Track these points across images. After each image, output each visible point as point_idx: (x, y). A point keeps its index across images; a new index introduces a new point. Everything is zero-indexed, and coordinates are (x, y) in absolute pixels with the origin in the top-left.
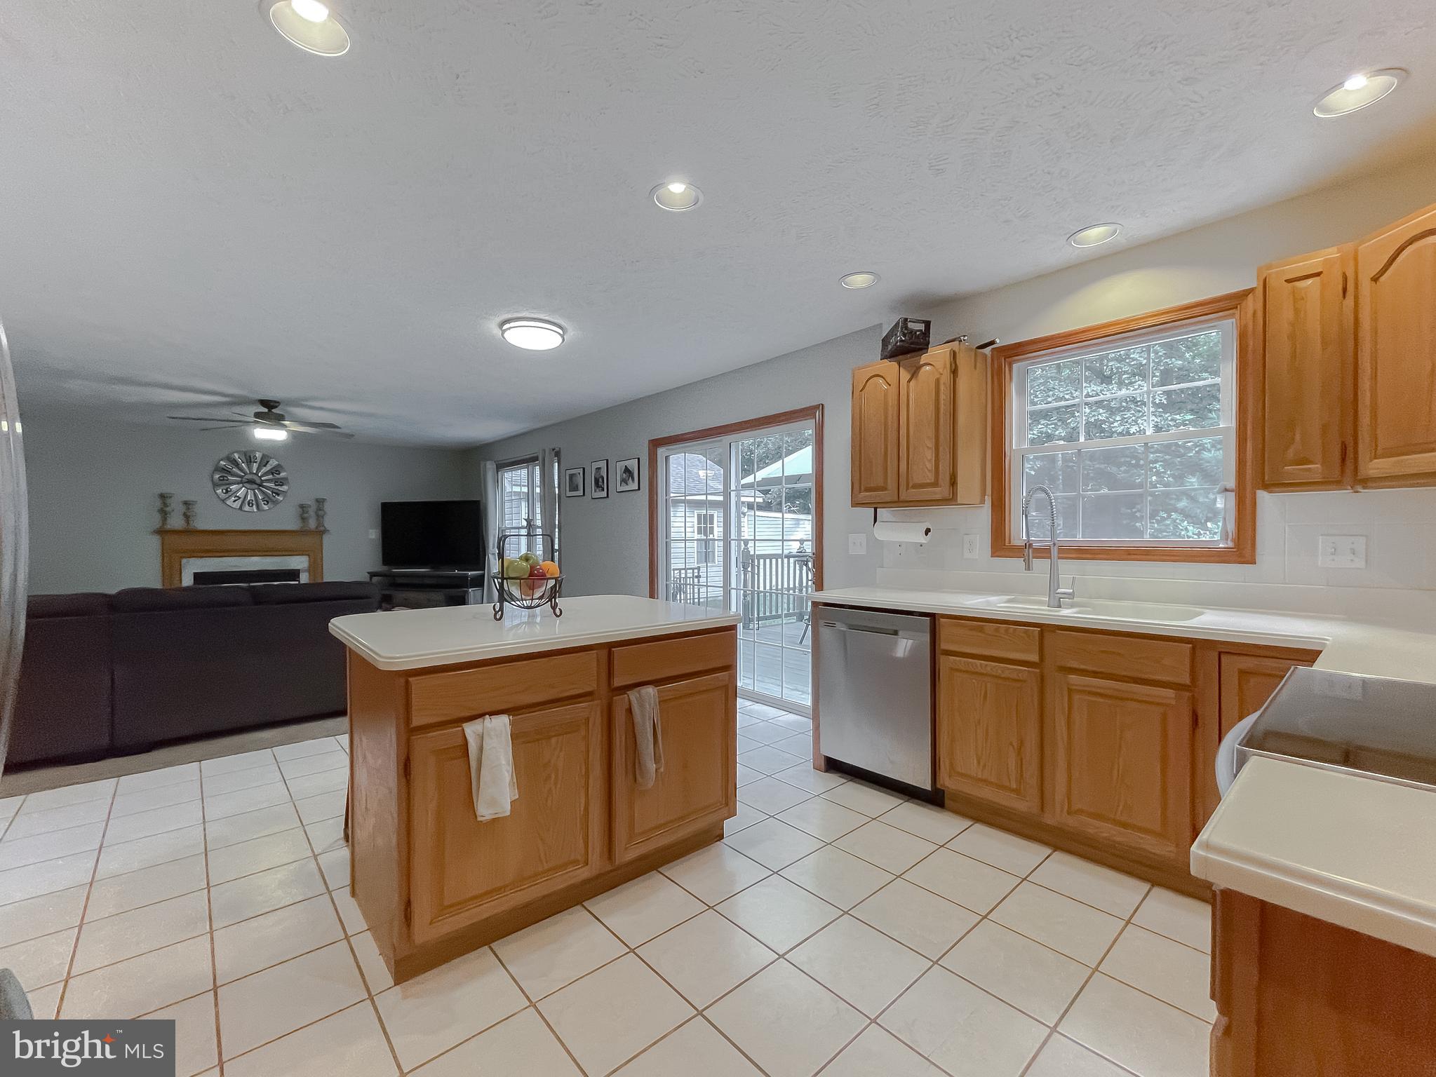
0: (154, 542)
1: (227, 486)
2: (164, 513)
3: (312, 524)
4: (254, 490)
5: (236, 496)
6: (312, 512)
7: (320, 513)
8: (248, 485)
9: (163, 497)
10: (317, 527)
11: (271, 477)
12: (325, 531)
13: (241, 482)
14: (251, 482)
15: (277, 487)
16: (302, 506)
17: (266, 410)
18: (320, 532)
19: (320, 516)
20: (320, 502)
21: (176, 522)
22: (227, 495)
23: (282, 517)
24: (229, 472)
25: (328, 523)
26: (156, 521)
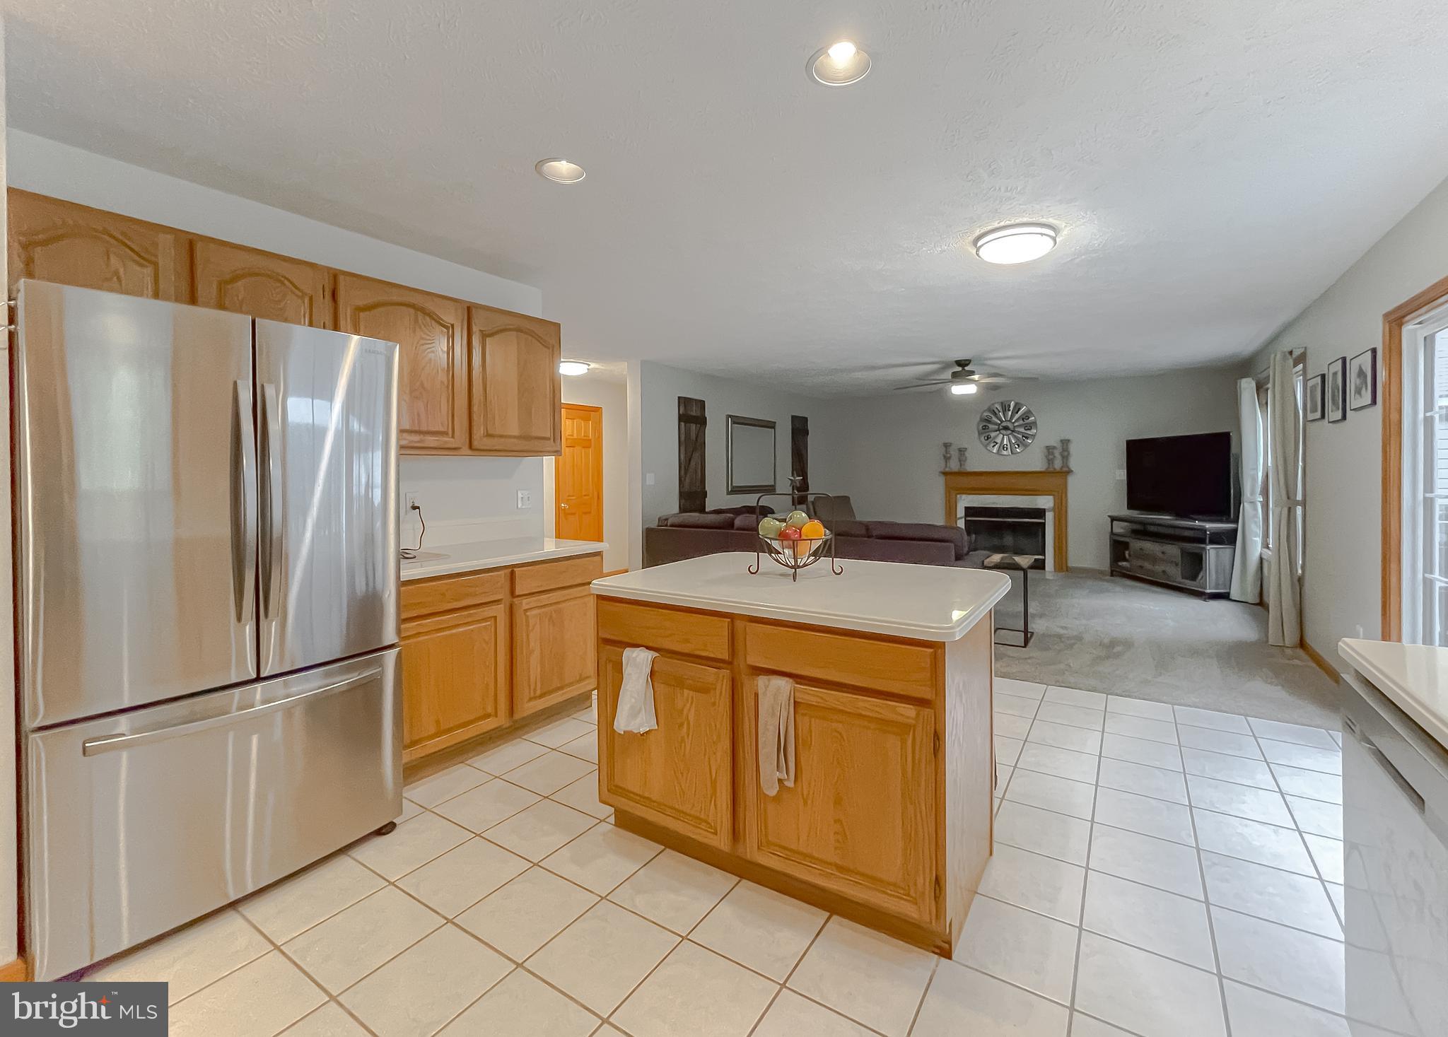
0: (941, 481)
1: (987, 434)
2: (947, 459)
3: (1058, 464)
4: (1008, 435)
5: (995, 442)
6: (1057, 453)
7: (1066, 453)
8: (1004, 432)
9: (947, 446)
10: (1061, 469)
11: (1021, 422)
12: (1069, 472)
13: (999, 430)
14: (1006, 428)
15: (1026, 432)
16: (1048, 448)
17: (960, 369)
18: (1066, 472)
19: (1066, 456)
20: (1065, 443)
21: (954, 466)
22: (987, 442)
23: (1031, 459)
24: (989, 422)
25: (1073, 464)
26: (941, 466)
